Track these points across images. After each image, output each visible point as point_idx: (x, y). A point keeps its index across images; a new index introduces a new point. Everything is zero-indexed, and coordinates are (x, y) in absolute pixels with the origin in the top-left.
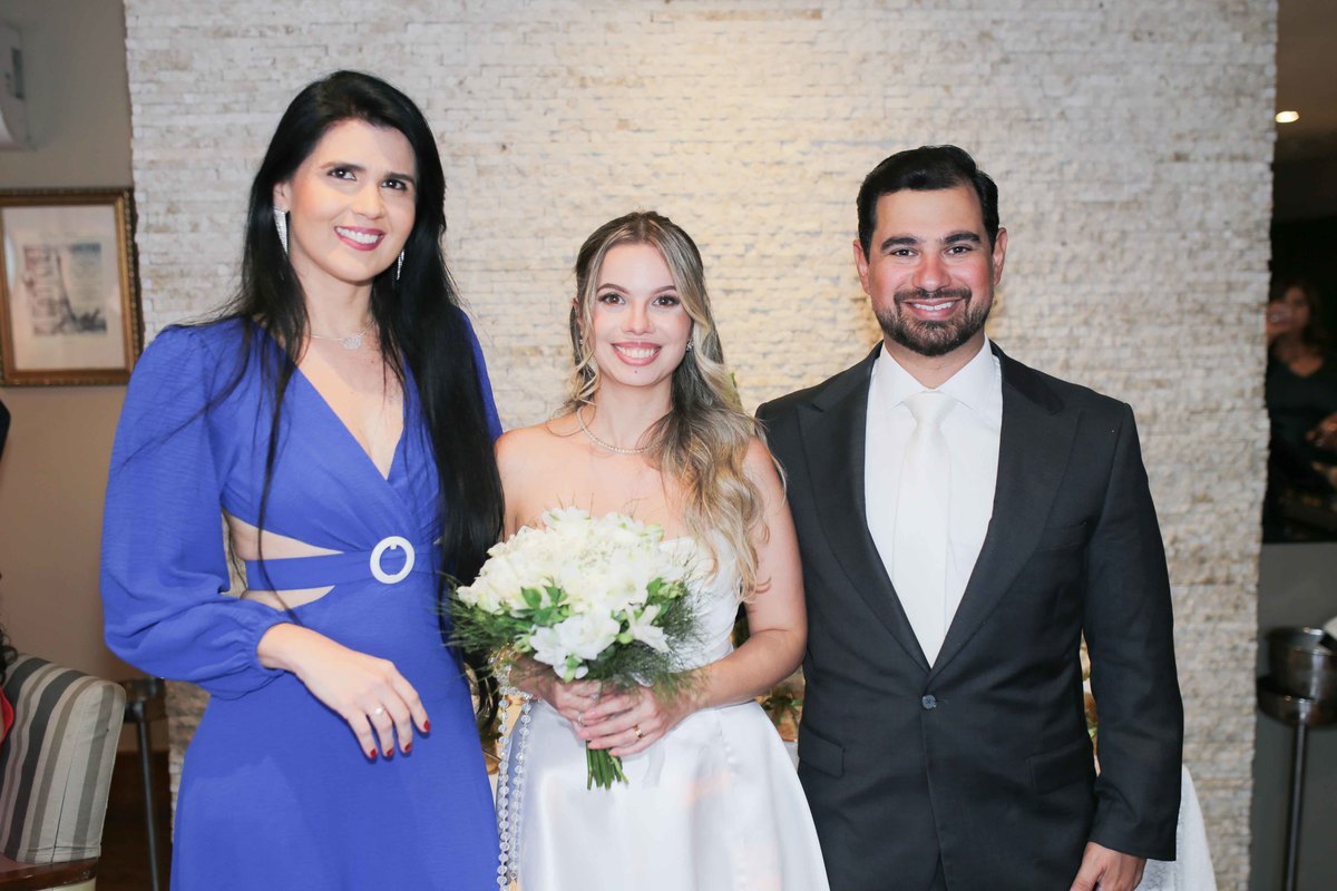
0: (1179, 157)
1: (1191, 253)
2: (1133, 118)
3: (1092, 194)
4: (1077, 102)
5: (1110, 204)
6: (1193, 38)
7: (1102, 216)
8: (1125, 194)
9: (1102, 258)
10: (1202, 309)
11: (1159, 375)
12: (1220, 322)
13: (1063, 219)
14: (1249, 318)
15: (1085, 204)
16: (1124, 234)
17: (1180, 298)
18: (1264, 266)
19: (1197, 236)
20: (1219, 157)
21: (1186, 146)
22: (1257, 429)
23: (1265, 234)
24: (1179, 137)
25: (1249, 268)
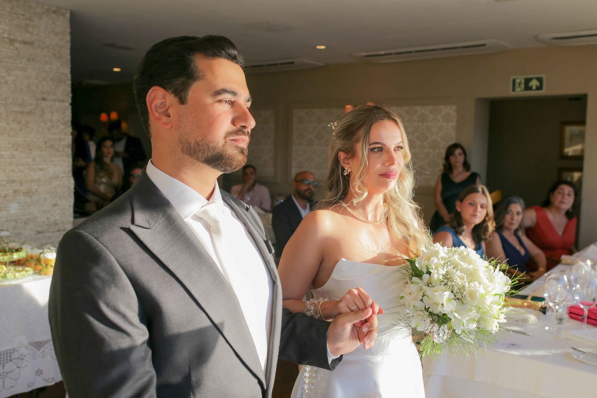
0: (44, 99)
1: (49, 129)
2: (29, 86)
3: (17, 109)
4: (10, 79)
5: (22, 113)
6: (46, 63)
7: (20, 116)
8: (28, 109)
9: (21, 130)
10: (52, 146)
11: (40, 167)
12: (58, 151)
13: (7, 116)
14: (66, 149)
15: (14, 112)
16: (27, 122)
17: (46, 143)
18: (70, 134)
19: (49, 124)
20: (55, 100)
21: (46, 96)
22: (70, 183)
23: (70, 124)
24: (43, 93)
25: (65, 134)
